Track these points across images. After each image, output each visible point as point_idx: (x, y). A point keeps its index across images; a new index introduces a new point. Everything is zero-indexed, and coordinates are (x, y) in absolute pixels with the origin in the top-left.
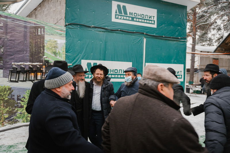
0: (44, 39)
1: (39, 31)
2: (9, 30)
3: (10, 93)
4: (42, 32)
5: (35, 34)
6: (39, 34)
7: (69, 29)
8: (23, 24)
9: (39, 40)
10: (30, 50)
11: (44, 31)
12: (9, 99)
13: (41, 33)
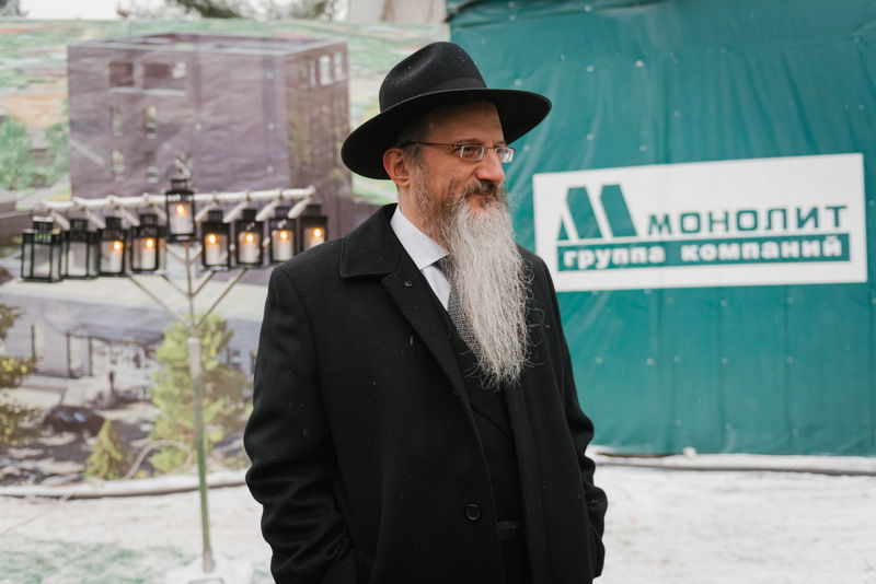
0: (346, 98)
1: (325, 70)
2: (206, 89)
3: (224, 342)
4: (338, 70)
5: (305, 86)
6: (325, 80)
7: (465, 31)
8: (256, 51)
9: (326, 109)
10: (291, 158)
11: (345, 66)
12: (221, 366)
13: (332, 74)
